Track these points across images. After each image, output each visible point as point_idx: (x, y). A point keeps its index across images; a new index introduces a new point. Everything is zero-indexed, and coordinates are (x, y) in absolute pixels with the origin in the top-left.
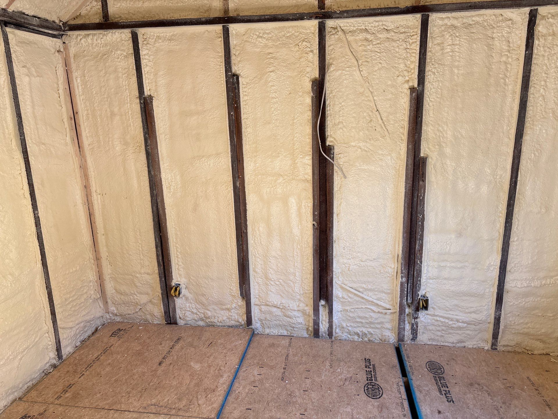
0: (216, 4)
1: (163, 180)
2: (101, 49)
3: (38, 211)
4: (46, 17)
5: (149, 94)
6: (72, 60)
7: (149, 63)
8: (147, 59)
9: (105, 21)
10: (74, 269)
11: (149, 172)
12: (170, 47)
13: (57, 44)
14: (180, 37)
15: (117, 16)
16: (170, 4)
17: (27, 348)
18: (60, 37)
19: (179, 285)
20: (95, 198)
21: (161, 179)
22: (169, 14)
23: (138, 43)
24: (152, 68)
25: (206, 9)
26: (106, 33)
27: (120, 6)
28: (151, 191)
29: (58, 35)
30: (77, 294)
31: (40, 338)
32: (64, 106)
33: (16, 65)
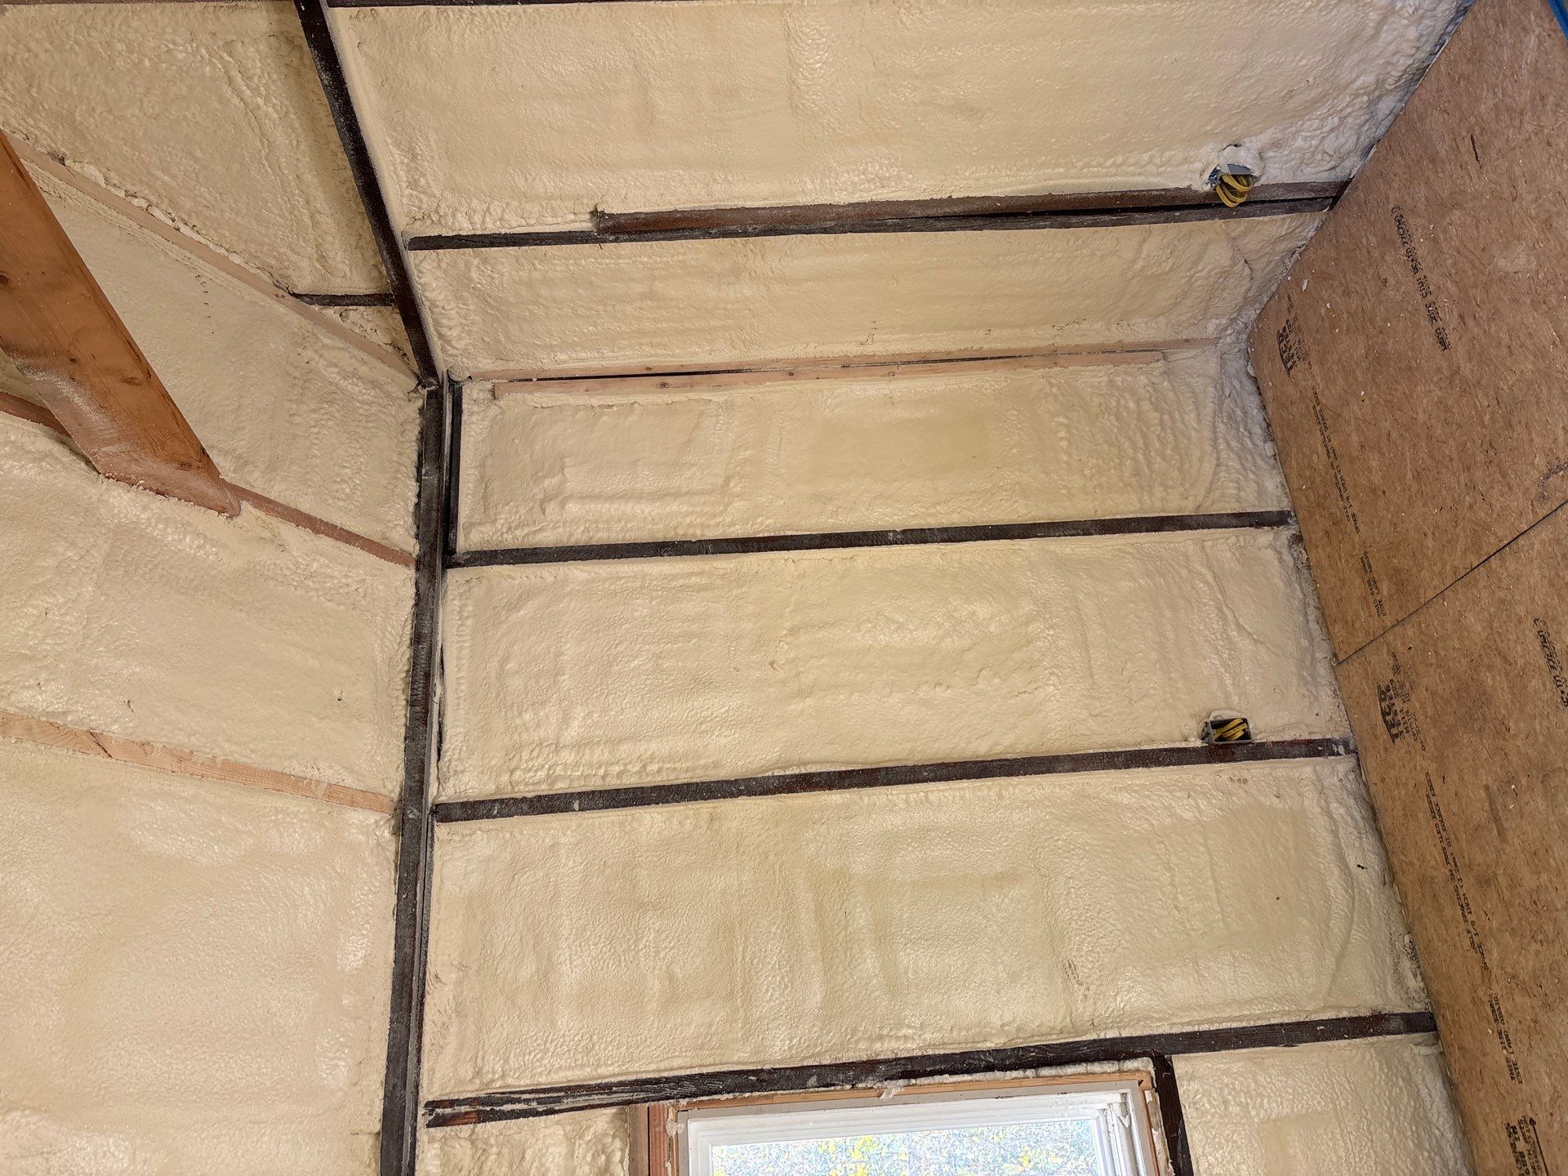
0: (261, 22)
1: (855, 199)
2: (472, 307)
3: (890, 530)
4: (414, 438)
5: (588, 216)
6: (512, 365)
7: (494, 213)
8: (484, 217)
9: (392, 301)
10: (1062, 434)
11: (825, 231)
12: (436, 157)
13: (475, 396)
14: (399, 129)
15: (375, 273)
16: (302, 147)
17: (1220, 610)
18: (457, 386)
19: (1215, 171)
20: (881, 349)
21: (850, 205)
22: (334, 154)
23: (440, 236)
24: (508, 204)
25: (285, 49)
26: (427, 303)
27: (343, 262)
28: (885, 231)
29: (453, 392)
30: (1132, 434)
31: (1210, 568)
32: (632, 399)
33: (541, 530)
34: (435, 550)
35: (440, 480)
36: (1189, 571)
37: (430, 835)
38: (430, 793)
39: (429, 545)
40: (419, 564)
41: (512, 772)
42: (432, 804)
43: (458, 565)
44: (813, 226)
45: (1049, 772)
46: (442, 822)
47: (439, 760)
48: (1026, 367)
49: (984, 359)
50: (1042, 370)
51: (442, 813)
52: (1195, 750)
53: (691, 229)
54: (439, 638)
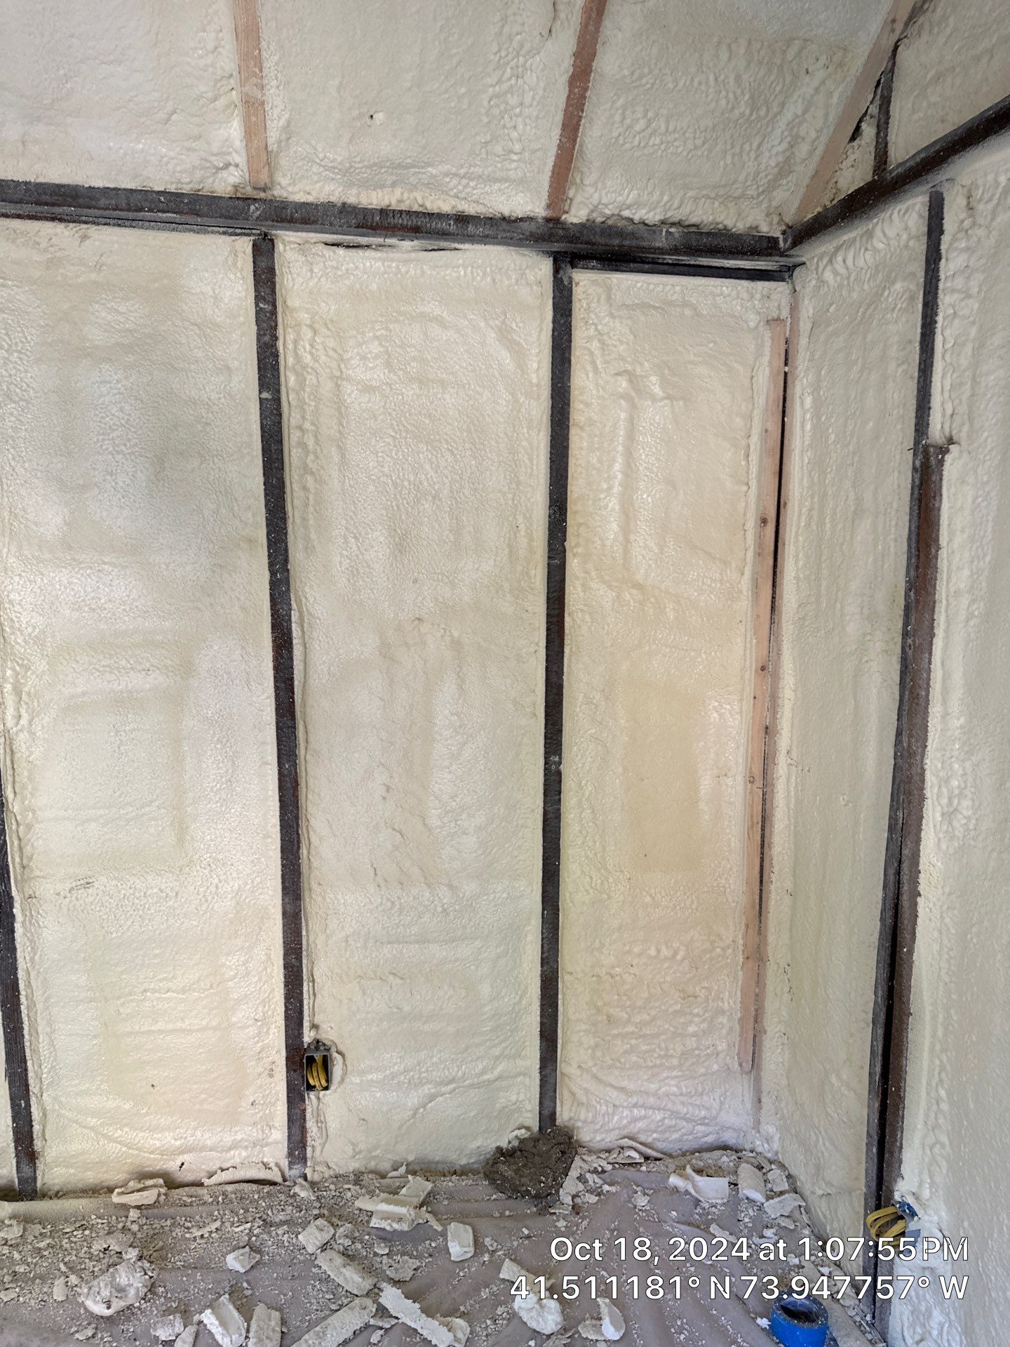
1: (929, 778)
2: (866, 286)
3: (560, 758)
4: (718, 220)
6: (803, 342)
8: (960, 291)
9: (878, 174)
10: (665, 952)
11: (899, 733)
13: (774, 297)
17: (452, 1081)
18: (786, 275)
19: (913, 1213)
20: (781, 772)
21: (923, 770)
24: (973, 323)
26: (871, 226)
27: (929, 108)
28: (891, 806)
29: (780, 271)
30: (659, 1023)
31: (499, 1078)
32: (753, 484)
33: (596, 369)
34: (571, 242)
35: (662, 251)
36: (497, 1058)
37: (238, 231)
38: (287, 233)
39: (578, 235)
40: (553, 221)
41: (311, 327)
42: (275, 235)
43: (556, 271)
44: (905, 719)
45: (284, 888)
46: (253, 245)
47: (326, 244)
48: (747, 926)
49: (761, 881)
50: (741, 942)
51: (264, 246)
52: (300, 1035)
53: (917, 567)
54: (467, 246)
